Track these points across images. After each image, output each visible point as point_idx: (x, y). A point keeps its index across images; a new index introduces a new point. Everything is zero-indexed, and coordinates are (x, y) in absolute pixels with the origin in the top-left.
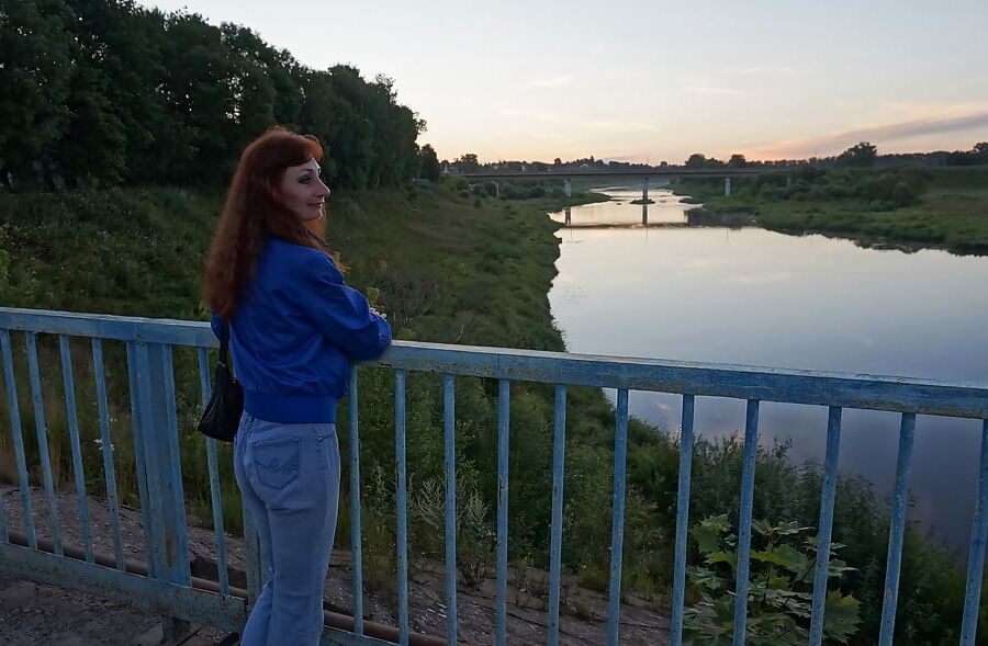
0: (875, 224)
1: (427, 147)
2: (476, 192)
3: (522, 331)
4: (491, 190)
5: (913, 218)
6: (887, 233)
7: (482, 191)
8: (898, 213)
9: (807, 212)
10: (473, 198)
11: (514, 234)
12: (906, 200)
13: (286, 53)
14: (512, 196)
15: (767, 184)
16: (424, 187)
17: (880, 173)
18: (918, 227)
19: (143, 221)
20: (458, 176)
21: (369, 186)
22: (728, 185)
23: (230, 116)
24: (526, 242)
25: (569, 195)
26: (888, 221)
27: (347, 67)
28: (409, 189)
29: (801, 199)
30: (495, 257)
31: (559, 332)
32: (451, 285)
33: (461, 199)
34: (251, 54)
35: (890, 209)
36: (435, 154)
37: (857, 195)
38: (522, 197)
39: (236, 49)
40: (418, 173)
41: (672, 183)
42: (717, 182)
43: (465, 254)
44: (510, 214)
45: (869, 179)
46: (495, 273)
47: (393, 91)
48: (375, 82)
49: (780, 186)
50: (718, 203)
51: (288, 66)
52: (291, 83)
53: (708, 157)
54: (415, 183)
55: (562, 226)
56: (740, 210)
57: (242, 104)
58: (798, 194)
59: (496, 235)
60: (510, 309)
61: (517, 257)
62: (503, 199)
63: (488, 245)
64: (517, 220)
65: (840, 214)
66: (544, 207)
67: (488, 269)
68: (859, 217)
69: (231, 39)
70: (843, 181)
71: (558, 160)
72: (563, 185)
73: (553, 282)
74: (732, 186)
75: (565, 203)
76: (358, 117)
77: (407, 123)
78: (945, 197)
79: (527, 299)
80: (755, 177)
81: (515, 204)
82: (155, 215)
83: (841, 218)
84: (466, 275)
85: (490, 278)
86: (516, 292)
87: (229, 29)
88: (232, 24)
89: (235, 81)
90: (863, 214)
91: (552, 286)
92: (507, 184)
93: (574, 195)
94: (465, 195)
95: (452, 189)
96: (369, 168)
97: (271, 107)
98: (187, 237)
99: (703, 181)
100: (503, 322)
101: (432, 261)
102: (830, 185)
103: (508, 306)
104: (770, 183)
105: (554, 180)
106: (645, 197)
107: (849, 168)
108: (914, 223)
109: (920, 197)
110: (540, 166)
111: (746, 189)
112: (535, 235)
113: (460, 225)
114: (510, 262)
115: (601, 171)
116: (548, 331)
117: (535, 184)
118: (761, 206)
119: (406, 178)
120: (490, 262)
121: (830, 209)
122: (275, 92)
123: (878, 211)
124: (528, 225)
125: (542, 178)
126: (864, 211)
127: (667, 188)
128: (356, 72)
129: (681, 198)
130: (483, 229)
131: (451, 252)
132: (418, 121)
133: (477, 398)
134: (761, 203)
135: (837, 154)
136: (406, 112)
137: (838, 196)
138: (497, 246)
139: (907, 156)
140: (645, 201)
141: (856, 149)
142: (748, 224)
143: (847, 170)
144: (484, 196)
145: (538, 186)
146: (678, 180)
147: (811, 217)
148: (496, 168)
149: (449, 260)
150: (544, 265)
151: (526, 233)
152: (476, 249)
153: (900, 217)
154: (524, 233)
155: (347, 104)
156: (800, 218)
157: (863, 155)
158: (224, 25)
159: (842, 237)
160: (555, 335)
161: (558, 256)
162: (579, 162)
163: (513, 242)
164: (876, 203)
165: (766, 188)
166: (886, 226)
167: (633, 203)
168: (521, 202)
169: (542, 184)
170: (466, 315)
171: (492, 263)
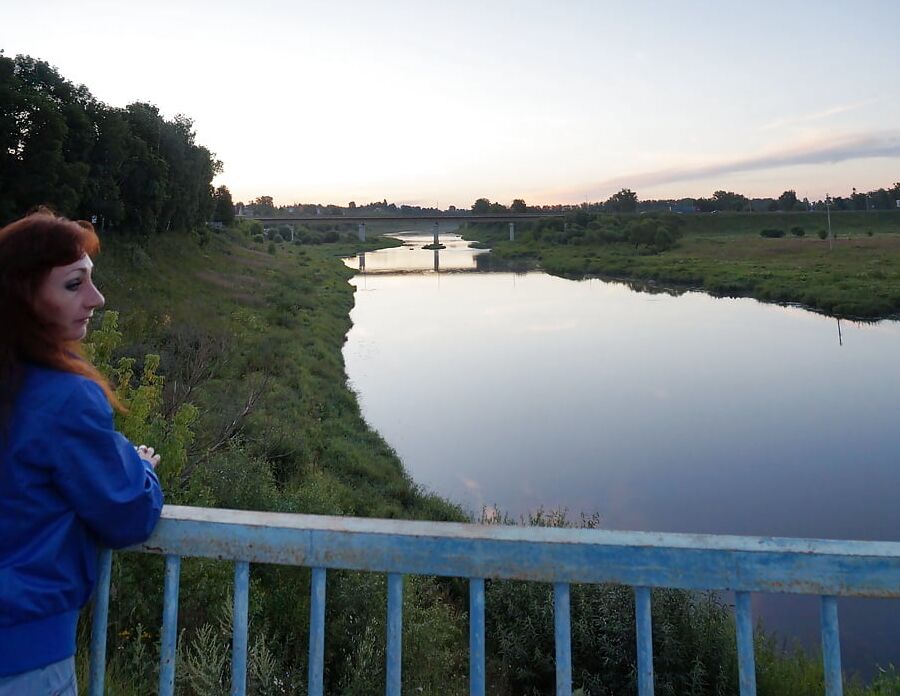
0: (643, 268)
1: (223, 190)
2: (271, 236)
3: (315, 393)
4: (286, 235)
5: (675, 262)
6: (655, 276)
7: (278, 235)
8: (662, 257)
9: (585, 256)
10: (267, 244)
11: (309, 282)
12: (666, 244)
13: (83, 89)
14: (306, 241)
15: (546, 229)
16: (218, 232)
17: (643, 218)
18: (680, 271)
20: (252, 220)
21: (159, 231)
22: (512, 229)
23: (12, 151)
24: (320, 290)
25: (364, 240)
26: (655, 265)
27: (147, 105)
28: (201, 234)
29: (577, 244)
30: (288, 308)
31: (354, 394)
32: (240, 342)
33: (254, 244)
34: (46, 89)
35: (654, 252)
36: (230, 196)
37: (625, 239)
38: (316, 242)
39: (29, 84)
40: (212, 216)
41: (461, 227)
42: (503, 226)
43: (257, 305)
44: (305, 259)
45: (634, 224)
46: (287, 327)
47: (192, 131)
48: (174, 121)
49: (558, 230)
50: (504, 248)
51: (84, 102)
52: (85, 119)
53: (492, 202)
54: (207, 226)
55: (357, 272)
56: (525, 255)
57: (26, 139)
58: (575, 238)
59: (289, 283)
60: (302, 368)
61: (311, 308)
62: (297, 244)
63: (281, 295)
64: (311, 266)
65: (614, 258)
66: (337, 253)
67: (280, 324)
68: (629, 261)
69: (26, 73)
70: (612, 225)
71: (352, 204)
72: (357, 229)
73: (347, 335)
74: (515, 230)
75: (360, 248)
76: (153, 156)
77: (203, 163)
78: (698, 241)
79: (321, 356)
80: (536, 222)
81: (310, 250)
83: (613, 262)
84: (258, 329)
85: (285, 333)
86: (310, 348)
87: (24, 62)
88: (28, 57)
89: (24, 115)
90: (633, 258)
91: (346, 339)
92: (302, 229)
93: (368, 240)
94: (258, 240)
95: (246, 234)
96: (160, 211)
97: (60, 144)
99: (490, 226)
100: (296, 387)
101: (220, 314)
102: (602, 230)
103: (300, 365)
104: (549, 227)
105: (349, 225)
106: (436, 241)
107: (615, 214)
108: (676, 267)
109: (678, 241)
110: (334, 210)
111: (528, 234)
112: (329, 283)
113: (251, 272)
114: (304, 313)
115: (393, 215)
116: (342, 392)
117: (329, 228)
118: (543, 251)
119: (199, 222)
120: (283, 314)
121: (604, 252)
122: (67, 128)
123: (644, 254)
124: (323, 272)
125: (336, 222)
126: (633, 255)
127: (457, 233)
128: (155, 110)
129: (470, 242)
130: (275, 277)
131: (242, 303)
132: (215, 161)
133: (265, 488)
134: (543, 248)
135: (605, 200)
136: (204, 153)
137: (610, 240)
138: (292, 296)
139: (662, 203)
140: (436, 247)
141: (619, 195)
142: (532, 269)
143: (613, 216)
144: (278, 241)
145: (333, 230)
146: (466, 225)
147: (589, 261)
148: (291, 211)
149: (241, 312)
150: (338, 317)
151: (321, 280)
152: (269, 300)
153: (663, 260)
154: (318, 281)
155: (143, 143)
156: (578, 262)
157: (625, 201)
158: (20, 58)
159: (619, 281)
160: (349, 397)
161: (353, 307)
162: (372, 206)
163: (307, 291)
164: (642, 247)
165: (546, 233)
166: (653, 269)
167: (425, 248)
168: (315, 246)
169: (337, 228)
170: (256, 378)
171: (286, 314)
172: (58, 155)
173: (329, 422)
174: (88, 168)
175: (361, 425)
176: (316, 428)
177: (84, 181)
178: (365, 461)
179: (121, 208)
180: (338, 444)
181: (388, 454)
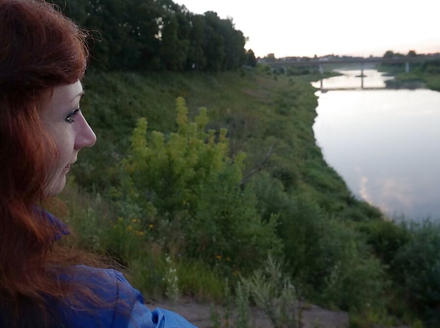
1: (250, 51)
2: (275, 72)
3: (300, 147)
4: (282, 71)
7: (278, 71)
10: (273, 76)
11: (295, 94)
13: (183, 6)
14: (292, 74)
15: (429, 66)
16: (249, 70)
19: (114, 89)
20: (265, 64)
21: (222, 70)
22: (407, 66)
23: (157, 36)
24: (301, 98)
25: (322, 73)
27: (212, 12)
28: (241, 71)
30: (285, 106)
31: (320, 148)
32: (263, 121)
33: (267, 76)
34: (168, 7)
36: (254, 54)
38: (298, 74)
39: (161, 5)
40: (246, 63)
41: (376, 65)
42: (402, 65)
43: (270, 105)
44: (292, 83)
46: (285, 115)
47: (233, 22)
48: (225, 19)
50: (402, 76)
51: (184, 12)
52: (185, 20)
53: (395, 52)
54: (244, 68)
55: (319, 90)
56: (415, 80)
57: (163, 31)
59: (285, 94)
60: (293, 135)
61: (296, 106)
62: (288, 75)
63: (281, 100)
64: (296, 86)
66: (309, 80)
67: (282, 113)
71: (316, 56)
72: (319, 68)
73: (315, 119)
74: (410, 67)
75: (320, 77)
76: (217, 35)
77: (239, 38)
79: (302, 130)
80: (422, 62)
81: (295, 78)
82: (120, 86)
84: (270, 116)
85: (283, 118)
86: (296, 125)
89: (160, 19)
91: (314, 122)
92: (290, 68)
93: (324, 73)
94: (269, 74)
95: (263, 71)
96: (222, 61)
97: (176, 31)
98: (135, 97)
99: (393, 65)
100: (290, 143)
103: (292, 133)
104: (431, 65)
105: (314, 66)
106: (362, 73)
110: (306, 59)
111: (418, 68)
112: (306, 94)
113: (267, 89)
114: (293, 109)
115: (338, 61)
116: (314, 147)
117: (304, 68)
118: (427, 78)
119: (240, 66)
120: (282, 108)
122: (178, 24)
124: (301, 89)
125: (308, 64)
127: (374, 68)
128: (216, 14)
130: (278, 92)
131: (263, 104)
132: (246, 37)
134: (427, 76)
136: (239, 34)
138: (286, 101)
140: (362, 76)
142: (420, 87)
144: (278, 74)
145: (306, 69)
146: (379, 64)
148: (284, 60)
149: (262, 108)
150: (310, 110)
151: (301, 93)
152: (275, 102)
154: (299, 93)
155: (212, 29)
162: (326, 56)
163: (294, 98)
165: (429, 68)
167: (357, 76)
168: (297, 77)
169: (308, 67)
170: (271, 139)
171: (284, 109)
172: (175, 37)
173: (308, 161)
174: (188, 42)
175: (324, 164)
176: (302, 163)
177: (187, 48)
178: (327, 180)
179: (204, 60)
180: (313, 172)
181: (338, 178)
